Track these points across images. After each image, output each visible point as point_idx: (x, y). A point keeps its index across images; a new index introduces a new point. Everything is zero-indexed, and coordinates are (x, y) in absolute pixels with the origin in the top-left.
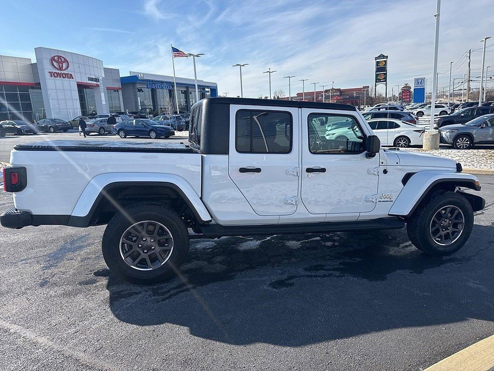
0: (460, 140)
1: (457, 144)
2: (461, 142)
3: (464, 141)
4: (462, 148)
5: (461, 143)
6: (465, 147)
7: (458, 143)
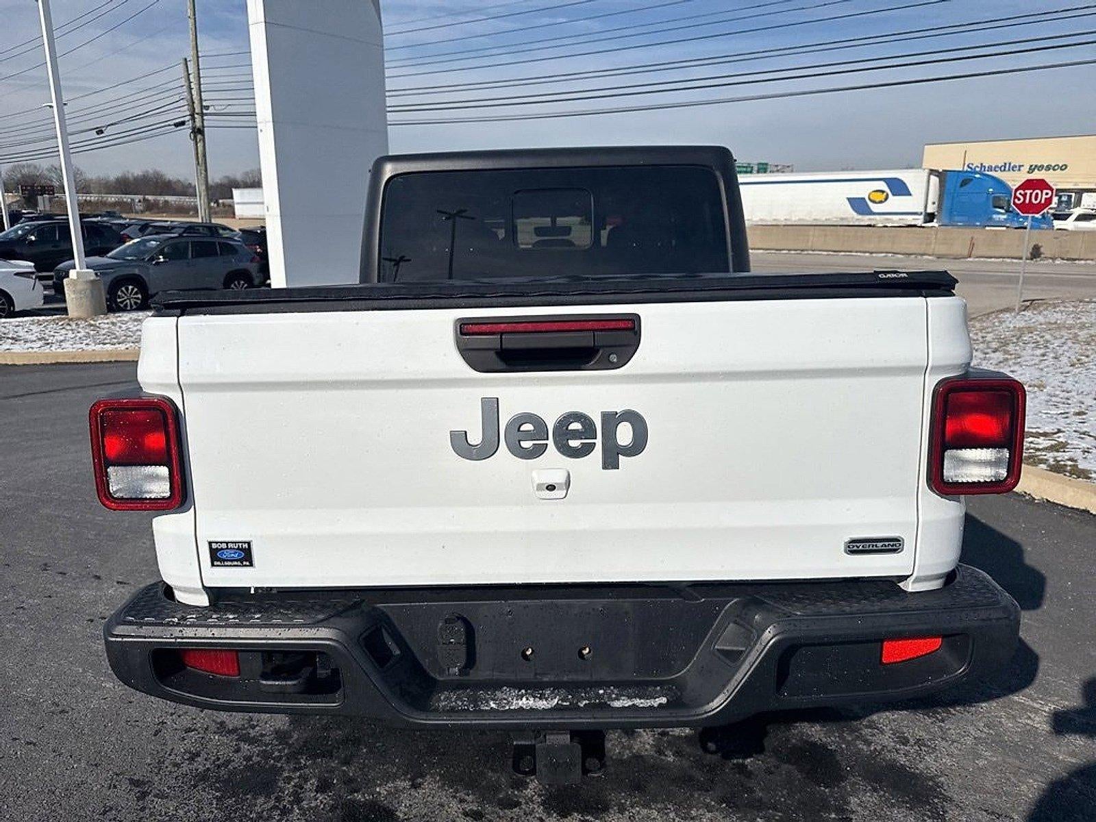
0: (122, 291)
1: (119, 300)
2: (126, 295)
3: (131, 294)
4: (129, 308)
5: (126, 298)
6: (134, 307)
7: (120, 298)
